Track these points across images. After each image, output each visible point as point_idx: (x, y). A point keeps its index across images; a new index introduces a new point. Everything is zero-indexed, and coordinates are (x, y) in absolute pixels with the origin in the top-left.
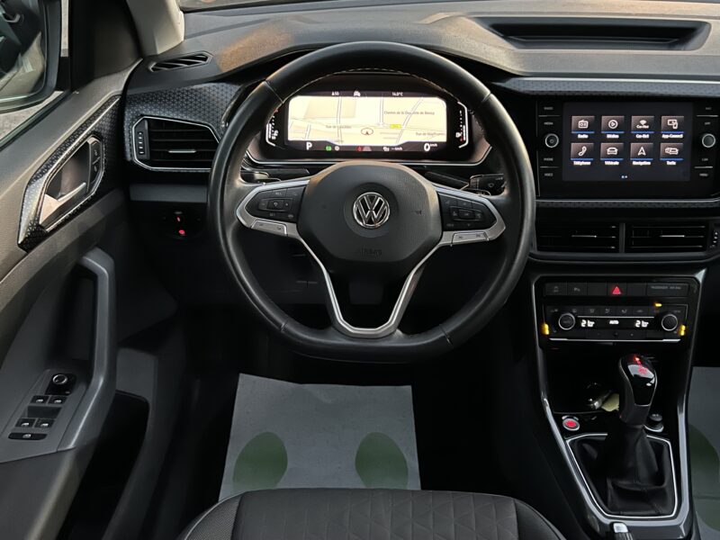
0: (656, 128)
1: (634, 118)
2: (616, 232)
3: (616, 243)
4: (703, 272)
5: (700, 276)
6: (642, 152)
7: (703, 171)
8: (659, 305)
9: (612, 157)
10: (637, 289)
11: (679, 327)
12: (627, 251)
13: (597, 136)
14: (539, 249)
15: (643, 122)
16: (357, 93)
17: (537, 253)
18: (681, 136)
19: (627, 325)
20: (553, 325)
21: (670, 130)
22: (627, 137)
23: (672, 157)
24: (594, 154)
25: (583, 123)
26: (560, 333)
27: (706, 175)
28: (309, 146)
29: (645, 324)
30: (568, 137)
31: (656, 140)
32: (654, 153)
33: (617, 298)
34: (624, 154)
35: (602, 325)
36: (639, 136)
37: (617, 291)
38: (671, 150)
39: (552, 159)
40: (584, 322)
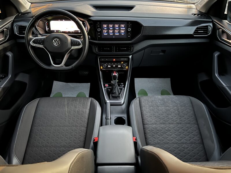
0: (119, 27)
1: (115, 25)
2: (113, 48)
3: (113, 50)
4: (131, 56)
5: (130, 57)
6: (117, 32)
8: (122, 62)
9: (111, 33)
10: (118, 60)
11: (126, 67)
12: (115, 52)
13: (108, 29)
14: (99, 52)
15: (117, 26)
16: (64, 20)
17: (98, 52)
18: (124, 29)
19: (117, 66)
20: (103, 67)
21: (122, 27)
22: (114, 29)
23: (123, 33)
24: (108, 32)
25: (105, 26)
26: (104, 68)
27: (129, 36)
28: (55, 31)
29: (120, 66)
30: (102, 29)
31: (120, 29)
32: (119, 32)
33: (114, 61)
34: (114, 32)
35: (112, 66)
36: (116, 29)
37: (114, 60)
38: (123, 32)
39: (100, 33)
40: (109, 66)
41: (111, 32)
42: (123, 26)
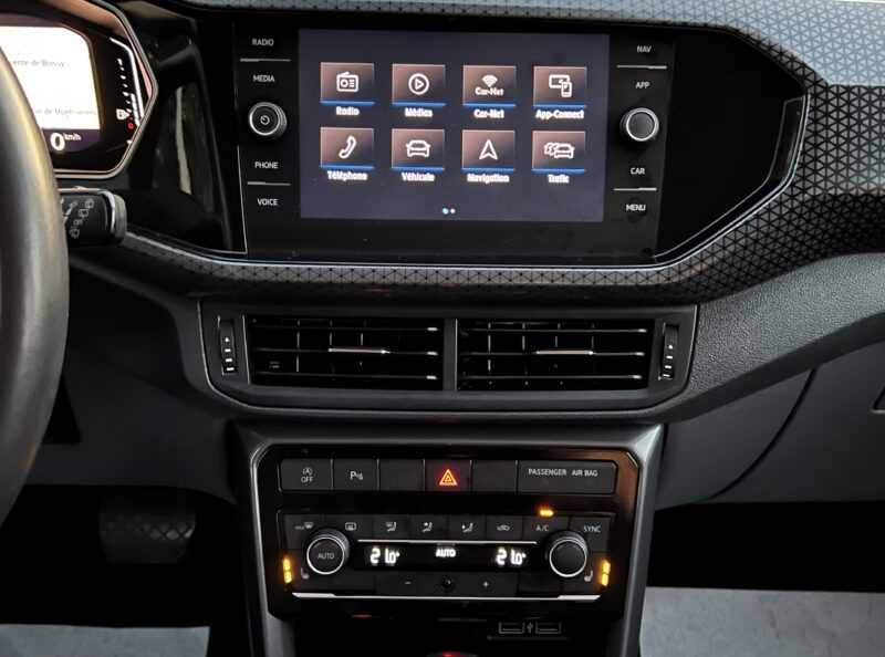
0: (519, 96)
1: (468, 70)
2: (437, 342)
3: (436, 366)
4: (653, 434)
5: (645, 445)
6: (489, 151)
7: (635, 199)
8: (546, 513)
9: (418, 163)
10: (495, 478)
11: (594, 567)
12: (464, 386)
13: (381, 111)
14: (257, 380)
15: (490, 80)
17: (248, 387)
18: (580, 115)
19: (476, 561)
20: (299, 565)
21: (555, 99)
22: (452, 114)
23: (560, 165)
24: (376, 154)
25: (346, 79)
26: (315, 583)
27: (640, 208)
29: (518, 558)
30: (307, 113)
31: (521, 121)
32: (517, 157)
33: (448, 494)
34: (448, 157)
35: (417, 561)
36: (480, 114)
37: (448, 479)
38: (557, 148)
39: (274, 165)
40: (376, 552)
41: (416, 145)
42: (561, 80)
